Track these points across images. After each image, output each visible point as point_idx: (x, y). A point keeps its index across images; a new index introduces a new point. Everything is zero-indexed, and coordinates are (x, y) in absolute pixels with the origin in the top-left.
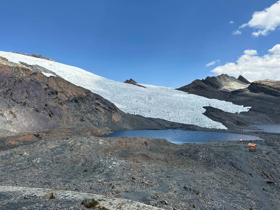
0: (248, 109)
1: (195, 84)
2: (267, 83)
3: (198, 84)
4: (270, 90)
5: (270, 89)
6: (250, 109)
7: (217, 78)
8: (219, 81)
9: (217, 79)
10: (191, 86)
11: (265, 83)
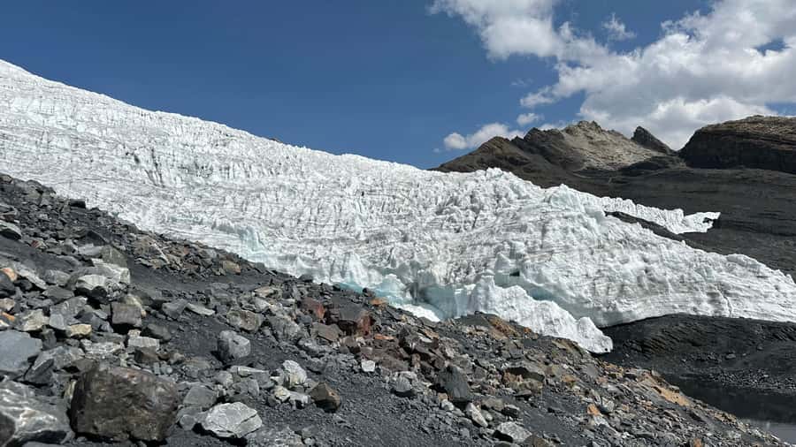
0: (707, 220)
1: (492, 150)
2: (761, 125)
3: (499, 151)
4: (777, 152)
5: (776, 146)
6: (714, 220)
7: (565, 134)
8: (571, 144)
9: (563, 138)
10: (478, 157)
11: (750, 129)
